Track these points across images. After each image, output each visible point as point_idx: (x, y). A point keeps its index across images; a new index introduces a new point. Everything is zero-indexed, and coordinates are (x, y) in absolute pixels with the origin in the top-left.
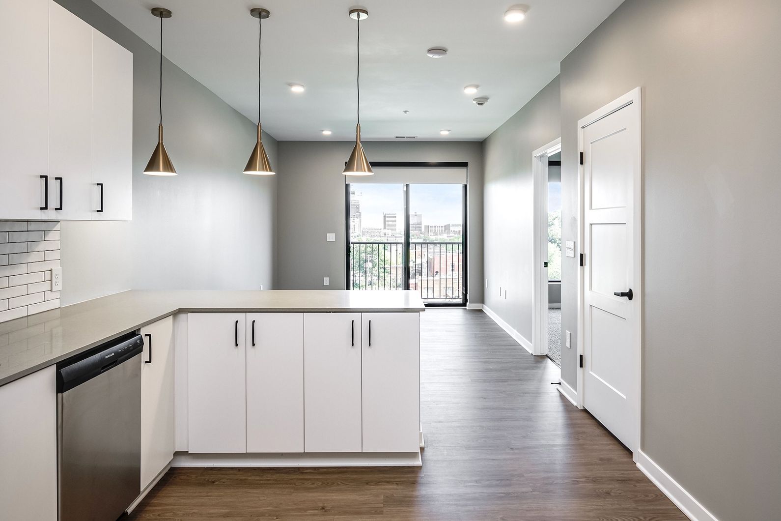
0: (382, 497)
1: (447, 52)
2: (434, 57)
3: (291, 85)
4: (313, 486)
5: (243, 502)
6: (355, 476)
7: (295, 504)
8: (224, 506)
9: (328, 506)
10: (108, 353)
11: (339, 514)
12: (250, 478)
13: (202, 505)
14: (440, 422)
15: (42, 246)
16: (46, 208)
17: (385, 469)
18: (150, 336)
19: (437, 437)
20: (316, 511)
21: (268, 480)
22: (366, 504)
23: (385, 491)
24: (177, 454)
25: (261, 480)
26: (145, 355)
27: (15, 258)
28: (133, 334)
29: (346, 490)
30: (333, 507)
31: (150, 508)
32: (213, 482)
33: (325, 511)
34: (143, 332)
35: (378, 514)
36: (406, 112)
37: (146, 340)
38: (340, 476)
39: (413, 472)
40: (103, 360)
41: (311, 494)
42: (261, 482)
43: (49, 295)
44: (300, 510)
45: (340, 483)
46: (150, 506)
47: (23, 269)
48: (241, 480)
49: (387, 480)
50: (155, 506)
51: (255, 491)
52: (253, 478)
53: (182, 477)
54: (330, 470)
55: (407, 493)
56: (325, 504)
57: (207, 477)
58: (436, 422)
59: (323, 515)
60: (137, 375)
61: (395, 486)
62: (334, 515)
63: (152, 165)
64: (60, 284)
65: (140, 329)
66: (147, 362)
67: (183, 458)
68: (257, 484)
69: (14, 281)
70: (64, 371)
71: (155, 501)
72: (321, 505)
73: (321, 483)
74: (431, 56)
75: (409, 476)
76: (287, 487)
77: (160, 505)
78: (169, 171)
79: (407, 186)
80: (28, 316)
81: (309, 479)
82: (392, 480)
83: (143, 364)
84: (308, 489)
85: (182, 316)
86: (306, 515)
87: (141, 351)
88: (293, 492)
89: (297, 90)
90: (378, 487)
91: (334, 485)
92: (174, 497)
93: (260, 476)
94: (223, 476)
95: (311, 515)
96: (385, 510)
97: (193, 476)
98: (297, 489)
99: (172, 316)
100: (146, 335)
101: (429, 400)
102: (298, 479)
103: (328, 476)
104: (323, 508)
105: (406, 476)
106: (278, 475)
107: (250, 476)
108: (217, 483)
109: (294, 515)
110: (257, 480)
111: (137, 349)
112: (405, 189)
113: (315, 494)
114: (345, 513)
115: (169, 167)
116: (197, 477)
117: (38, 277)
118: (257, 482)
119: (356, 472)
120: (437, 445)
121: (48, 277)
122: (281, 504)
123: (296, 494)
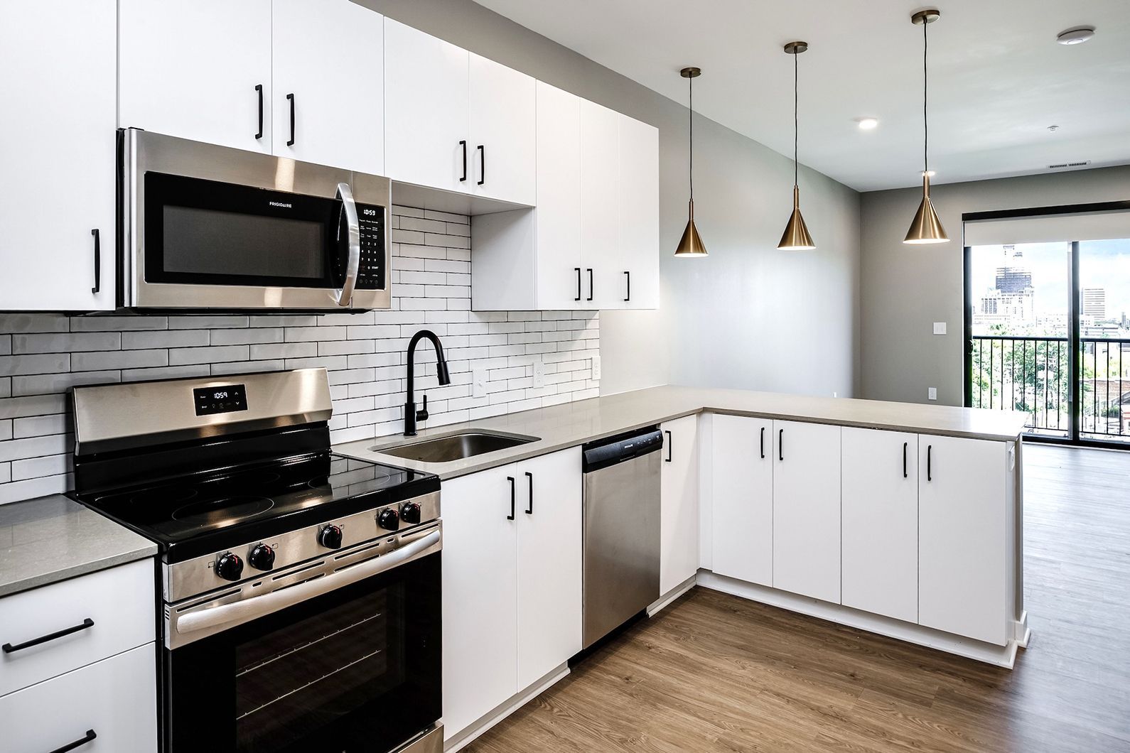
0: (936, 688)
1: (1094, 32)
2: (1071, 43)
3: (858, 120)
4: (847, 648)
5: (761, 640)
6: (905, 653)
7: (820, 660)
8: (742, 638)
9: (860, 675)
10: (628, 444)
11: (872, 687)
12: (775, 618)
13: (719, 630)
14: (1067, 622)
15: (584, 335)
16: (579, 299)
17: (954, 657)
18: (669, 432)
19: (1052, 640)
20: (844, 676)
21: (796, 626)
22: (910, 688)
23: (942, 682)
24: (700, 570)
25: (787, 624)
26: (664, 452)
27: (562, 346)
28: (653, 428)
29: (890, 665)
30: (866, 678)
31: (669, 618)
32: (735, 611)
33: (855, 679)
34: (663, 428)
35: (925, 705)
36: (1053, 127)
37: (666, 437)
38: (886, 647)
39: (995, 673)
40: (623, 450)
41: (842, 656)
42: (787, 626)
43: (589, 383)
44: (824, 668)
45: (882, 655)
46: (670, 616)
47: (569, 356)
48: (765, 617)
49: (953, 671)
50: (674, 617)
51: (778, 633)
52: (779, 619)
53: (705, 597)
54: (874, 637)
55: (976, 695)
56: (857, 672)
57: (730, 605)
58: (1060, 620)
59: (850, 682)
60: (657, 472)
61: (960, 682)
62: (865, 687)
63: (682, 247)
64: (599, 373)
65: (660, 424)
66: (667, 460)
67: (708, 577)
68: (783, 627)
69: (563, 367)
70: (588, 452)
71: (675, 612)
72: (851, 671)
73: (858, 647)
74: (1065, 43)
75: (986, 675)
76: (815, 640)
77: (679, 617)
78: (699, 252)
79: (1075, 245)
80: (572, 402)
81: (845, 640)
82: (959, 673)
83: (663, 462)
84: (841, 650)
85: (707, 416)
86: (829, 675)
87: (660, 447)
88: (821, 647)
89: (868, 125)
90: (934, 675)
91: (875, 655)
92: (695, 615)
93: (786, 619)
94: (747, 608)
95: (835, 677)
96: (935, 703)
97: (717, 600)
98: (826, 645)
99: (695, 415)
100: (666, 432)
101: (1061, 587)
102: (830, 635)
103: (870, 643)
104: (852, 675)
105: (982, 674)
106: (808, 624)
107: (776, 616)
108: (738, 613)
109: (816, 671)
110: (783, 623)
111: (656, 444)
112: (1070, 250)
113: (848, 658)
114: (879, 689)
115: (699, 247)
116: (719, 601)
117: (581, 365)
118: (781, 624)
119: (909, 648)
120: (1051, 651)
121: (589, 366)
122: (803, 655)
123: (823, 650)
